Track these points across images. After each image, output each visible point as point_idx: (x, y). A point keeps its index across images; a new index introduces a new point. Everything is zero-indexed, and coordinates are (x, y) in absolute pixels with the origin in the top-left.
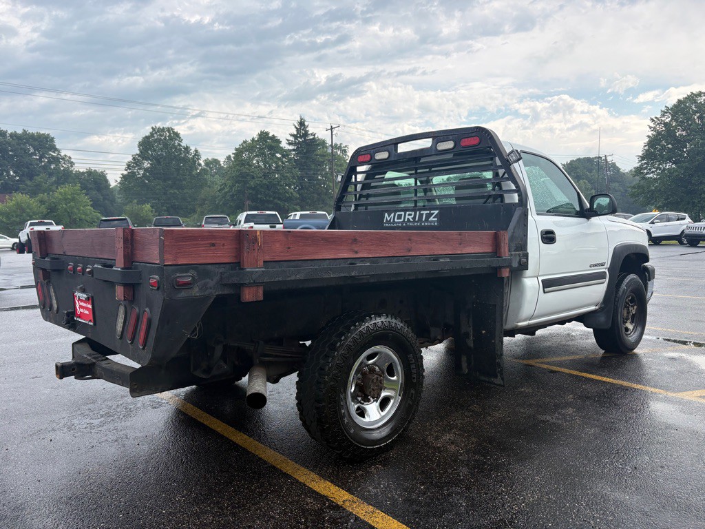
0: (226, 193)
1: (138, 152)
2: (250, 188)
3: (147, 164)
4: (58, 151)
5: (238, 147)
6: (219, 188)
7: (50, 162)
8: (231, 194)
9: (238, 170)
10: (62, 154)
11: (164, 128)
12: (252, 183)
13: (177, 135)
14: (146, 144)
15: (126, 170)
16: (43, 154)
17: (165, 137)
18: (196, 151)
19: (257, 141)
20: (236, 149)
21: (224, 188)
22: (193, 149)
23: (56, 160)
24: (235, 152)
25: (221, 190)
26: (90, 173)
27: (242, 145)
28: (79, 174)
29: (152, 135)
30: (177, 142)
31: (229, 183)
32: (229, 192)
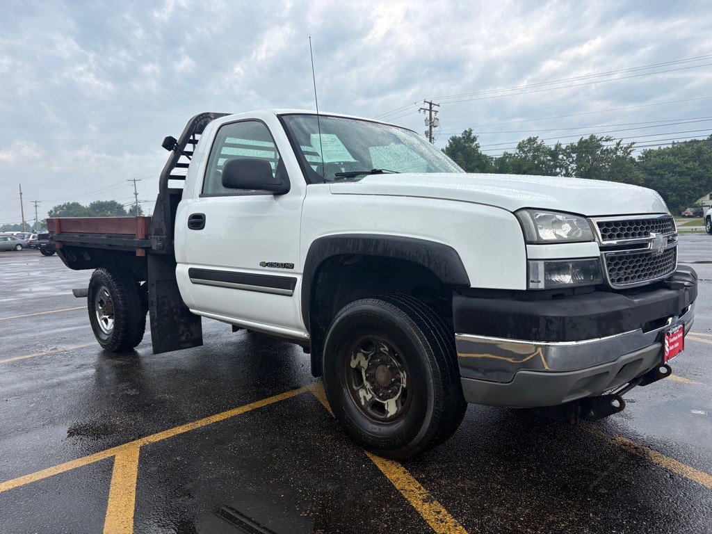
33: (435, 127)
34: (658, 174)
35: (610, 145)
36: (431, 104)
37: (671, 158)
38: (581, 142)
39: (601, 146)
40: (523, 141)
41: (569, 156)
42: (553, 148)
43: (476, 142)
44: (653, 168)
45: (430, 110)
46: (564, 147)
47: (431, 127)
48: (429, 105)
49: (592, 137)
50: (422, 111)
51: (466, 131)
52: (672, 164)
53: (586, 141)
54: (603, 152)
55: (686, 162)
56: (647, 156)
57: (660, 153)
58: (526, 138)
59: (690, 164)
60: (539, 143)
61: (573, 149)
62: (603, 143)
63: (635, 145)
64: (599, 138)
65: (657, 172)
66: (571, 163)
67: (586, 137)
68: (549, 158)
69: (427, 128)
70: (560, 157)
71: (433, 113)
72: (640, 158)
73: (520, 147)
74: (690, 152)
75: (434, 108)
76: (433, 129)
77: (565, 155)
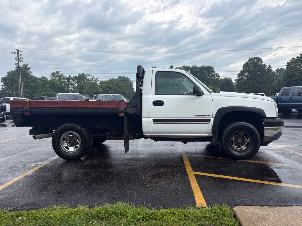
0: (280, 84)
1: (242, 69)
2: (294, 81)
3: (246, 74)
4: (215, 72)
5: (289, 62)
6: (278, 82)
7: (211, 77)
8: (283, 84)
9: (288, 73)
10: (216, 73)
11: (254, 57)
12: (295, 79)
13: (261, 60)
14: (246, 66)
15: (237, 77)
16: (209, 74)
17: (255, 61)
18: (269, 66)
19: (299, 57)
20: (288, 63)
21: (280, 82)
22: (267, 66)
23: (214, 75)
24: (287, 64)
25: (278, 83)
26: (225, 79)
27: (291, 60)
28: (222, 80)
29: (249, 61)
30: (260, 63)
31: (283, 80)
32: (282, 84)
33: (21, 61)
34: (106, 90)
35: (90, 78)
36: (18, 51)
37: (110, 84)
38: (79, 76)
39: (86, 78)
40: (54, 72)
41: (74, 81)
42: (68, 77)
43: (30, 70)
44: (104, 88)
45: (18, 53)
46: (72, 77)
47: (18, 61)
48: (17, 51)
49: (83, 74)
50: (13, 53)
51: (24, 65)
52: (110, 87)
53: (81, 75)
54: (87, 80)
55: (114, 86)
56: (101, 83)
57: (106, 83)
58: (55, 71)
59: (116, 87)
60: (61, 74)
61: (76, 78)
62: (87, 77)
63: (98, 79)
64: (86, 74)
65: (106, 89)
66: (75, 83)
67: (81, 74)
68: (65, 80)
69: (17, 62)
70: (71, 80)
71: (19, 55)
72: (99, 83)
73: (53, 75)
74: (115, 83)
75: (20, 53)
76: (20, 62)
77: (73, 80)
